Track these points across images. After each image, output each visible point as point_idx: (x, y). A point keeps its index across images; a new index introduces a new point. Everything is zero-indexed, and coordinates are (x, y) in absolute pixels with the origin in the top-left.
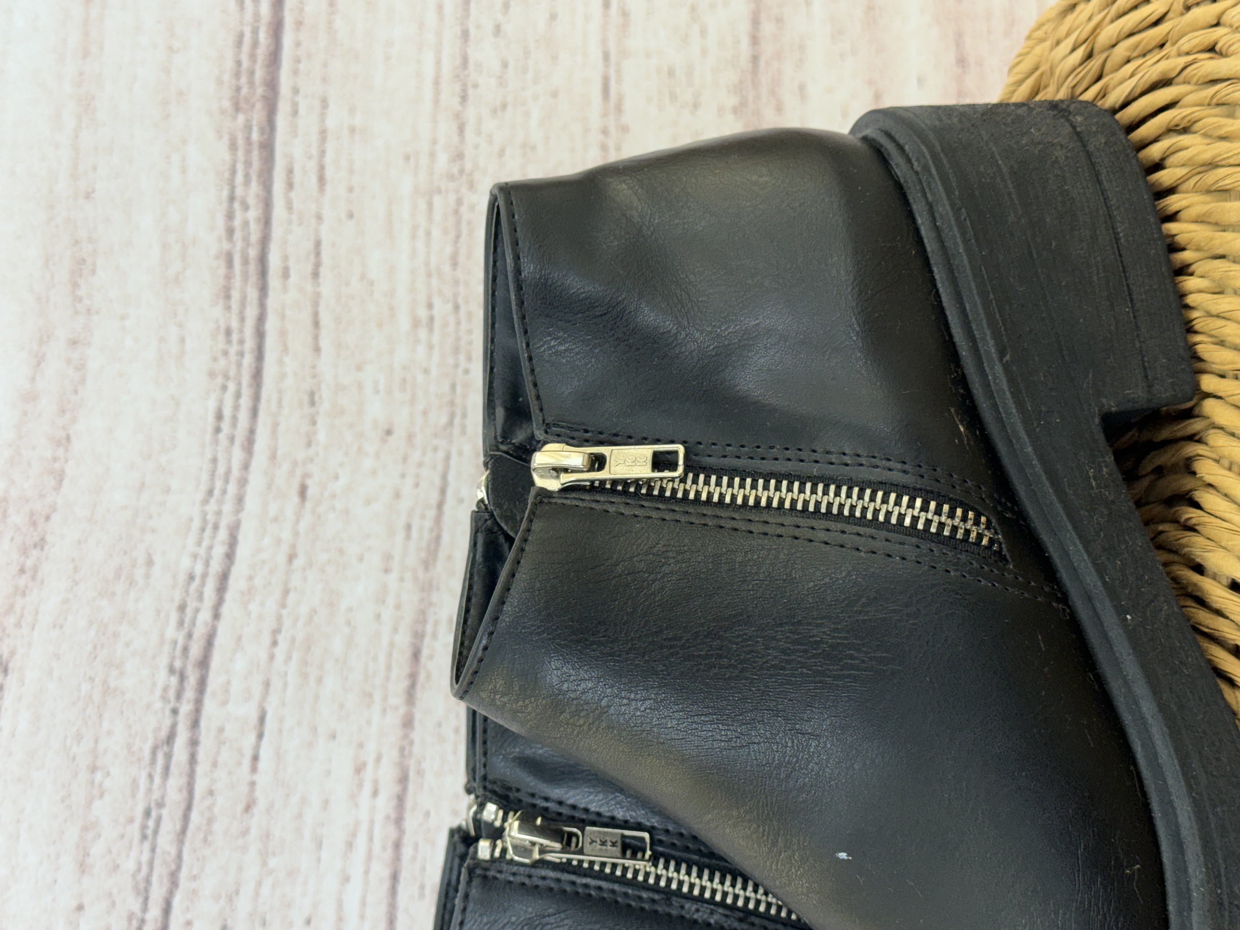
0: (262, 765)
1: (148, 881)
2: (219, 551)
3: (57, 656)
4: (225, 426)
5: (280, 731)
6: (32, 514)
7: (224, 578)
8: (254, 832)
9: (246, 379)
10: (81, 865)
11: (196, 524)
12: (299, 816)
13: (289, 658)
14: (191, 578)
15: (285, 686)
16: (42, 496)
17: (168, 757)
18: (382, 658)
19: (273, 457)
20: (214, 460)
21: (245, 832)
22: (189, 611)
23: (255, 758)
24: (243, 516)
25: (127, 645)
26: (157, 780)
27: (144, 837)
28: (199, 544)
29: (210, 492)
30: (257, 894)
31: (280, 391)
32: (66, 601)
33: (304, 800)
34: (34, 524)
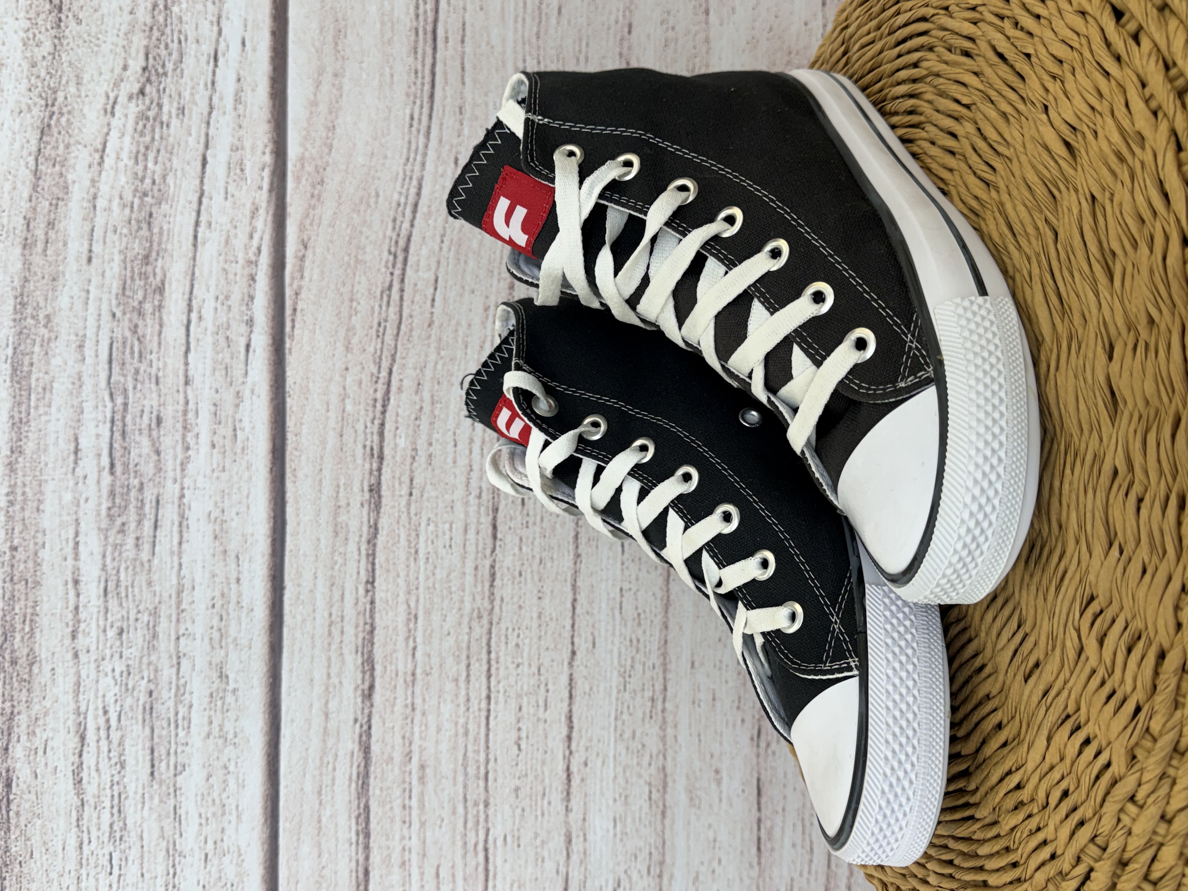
2: (413, 191)
3: (331, 242)
4: (415, 123)
6: (316, 167)
7: (416, 205)
8: (433, 336)
9: (426, 99)
10: (347, 348)
11: (401, 176)
12: (456, 331)
13: (450, 250)
14: (399, 205)
15: (448, 263)
16: (321, 157)
19: (440, 141)
20: (410, 142)
22: (398, 222)
24: (425, 173)
25: (367, 238)
26: (384, 308)
27: (378, 336)
28: (403, 186)
29: (408, 159)
31: (444, 106)
32: (335, 213)
33: (458, 323)
34: (318, 172)
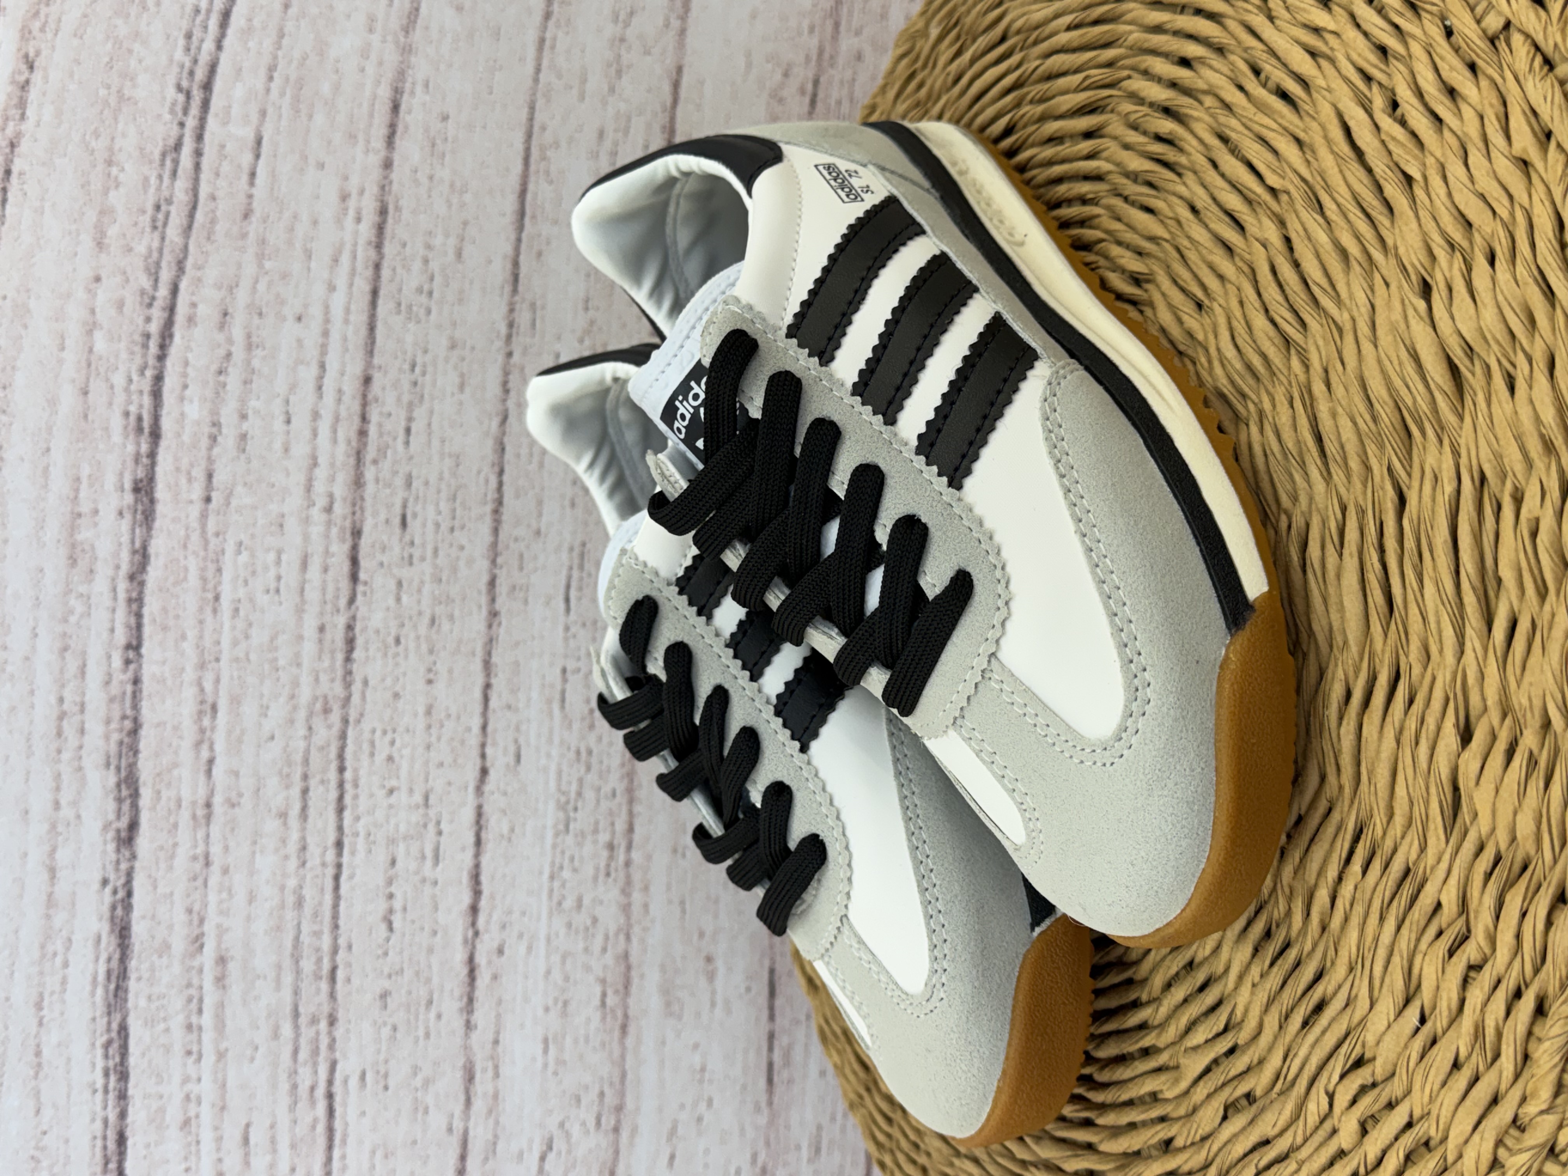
0: (258, 181)
1: (158, 264)
5: (275, 156)
17: (176, 162)
18: (365, 105)
21: (244, 236)
23: (253, 175)
30: (254, 289)
